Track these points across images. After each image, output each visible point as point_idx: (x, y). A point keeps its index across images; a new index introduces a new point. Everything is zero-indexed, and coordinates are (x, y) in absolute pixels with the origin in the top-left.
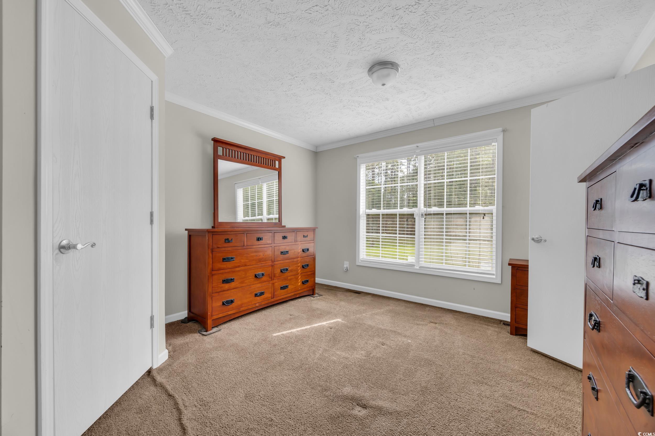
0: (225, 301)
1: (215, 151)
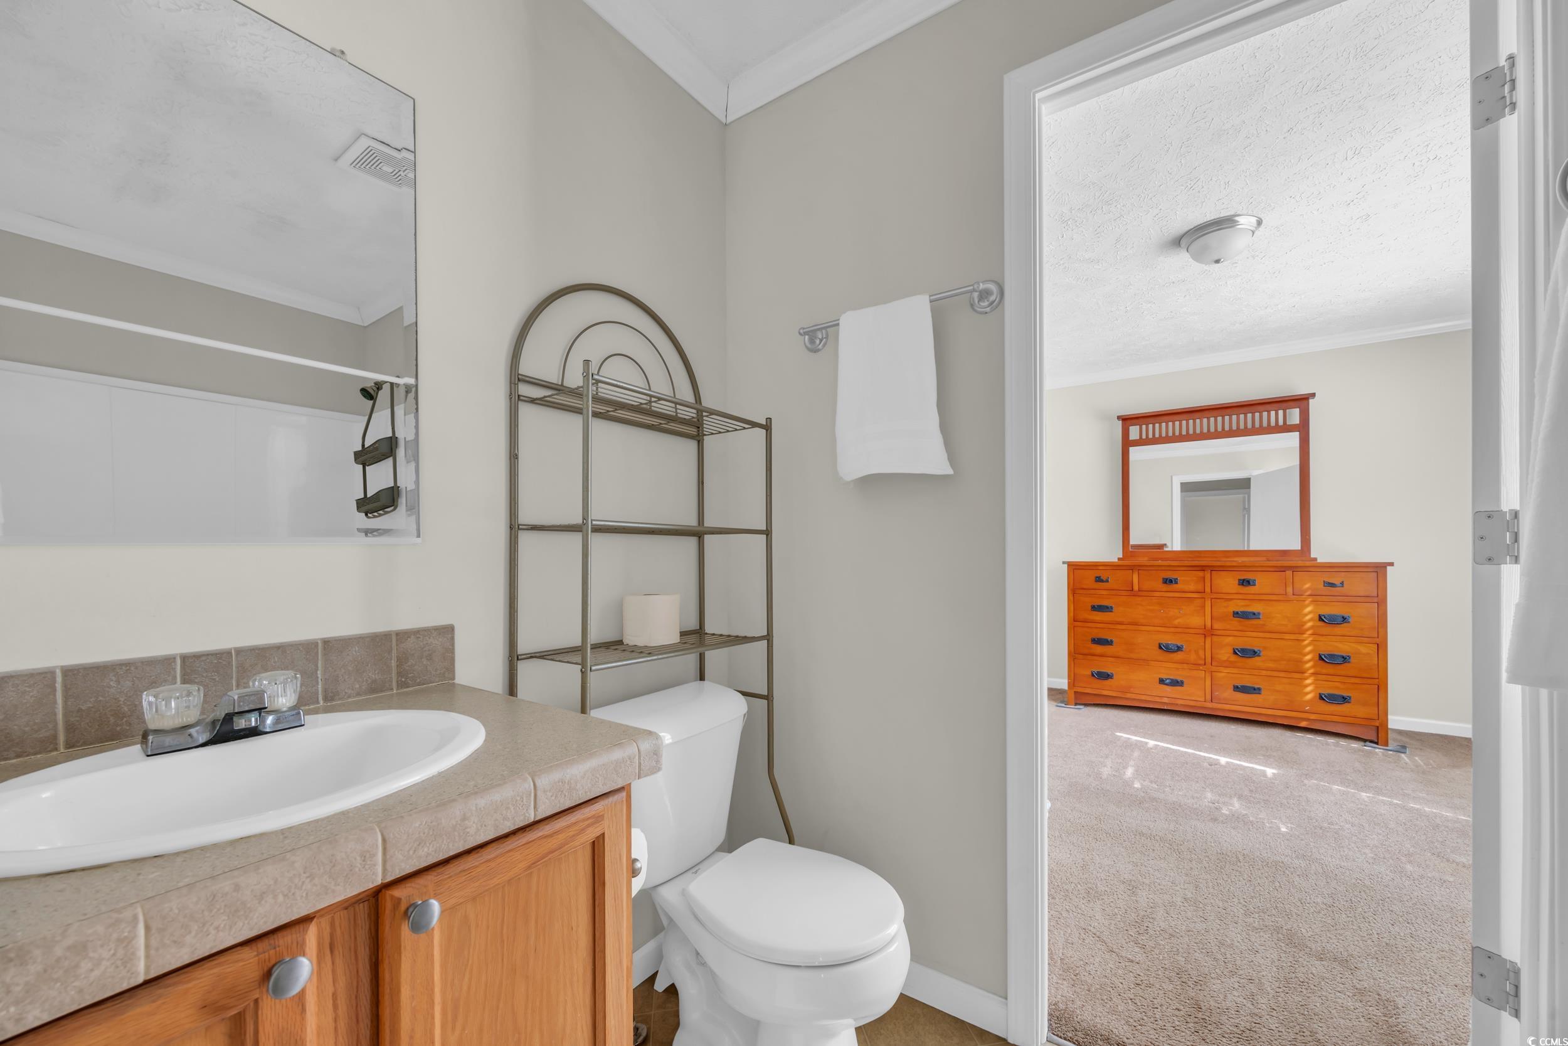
0: (1096, 671)
1: (1125, 433)
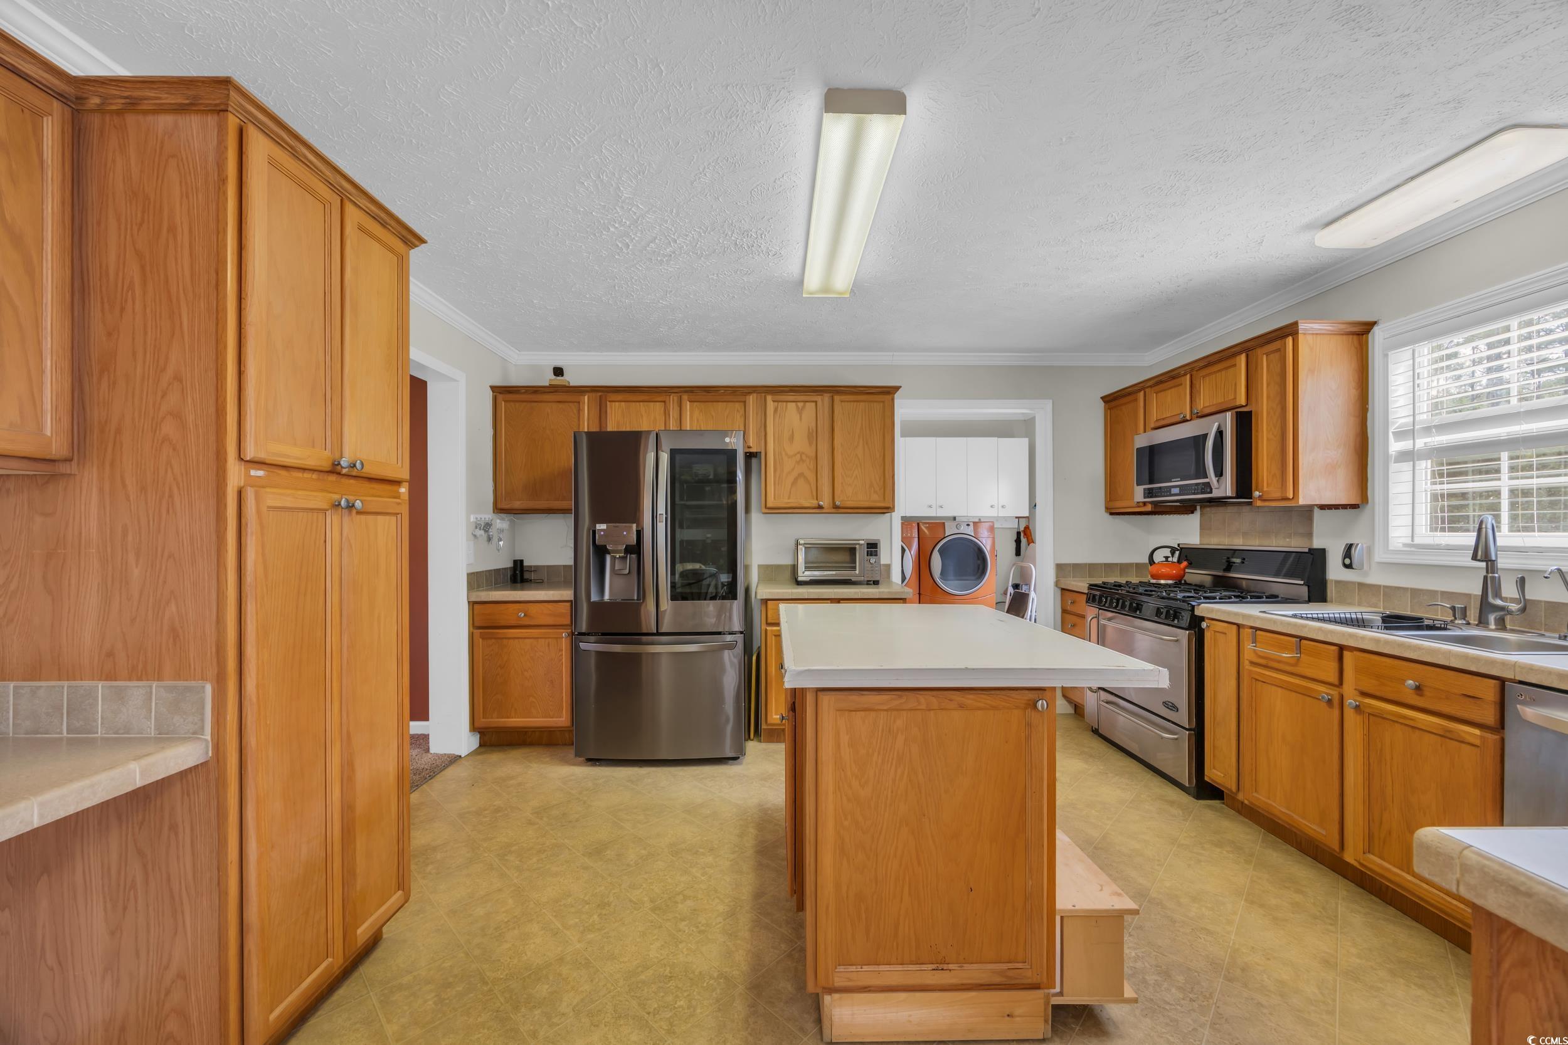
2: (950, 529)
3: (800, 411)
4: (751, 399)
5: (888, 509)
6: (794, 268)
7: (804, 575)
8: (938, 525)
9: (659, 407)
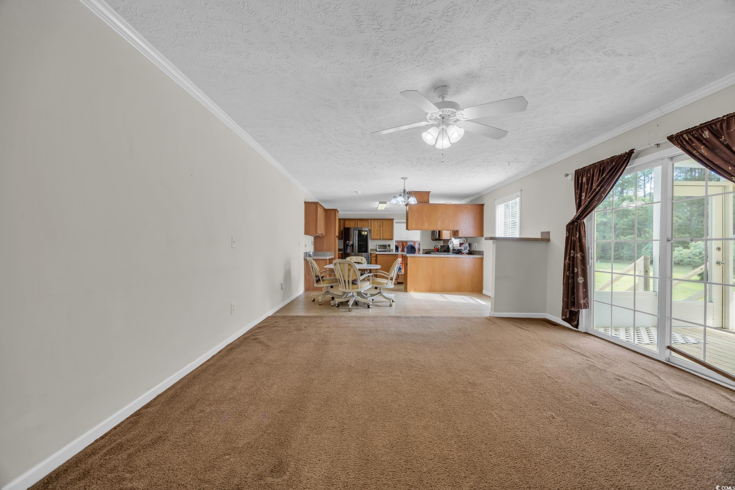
2: (408, 243)
3: (377, 223)
4: (369, 221)
5: (392, 239)
6: (377, 207)
7: (378, 250)
8: (406, 242)
9: (354, 222)
